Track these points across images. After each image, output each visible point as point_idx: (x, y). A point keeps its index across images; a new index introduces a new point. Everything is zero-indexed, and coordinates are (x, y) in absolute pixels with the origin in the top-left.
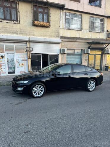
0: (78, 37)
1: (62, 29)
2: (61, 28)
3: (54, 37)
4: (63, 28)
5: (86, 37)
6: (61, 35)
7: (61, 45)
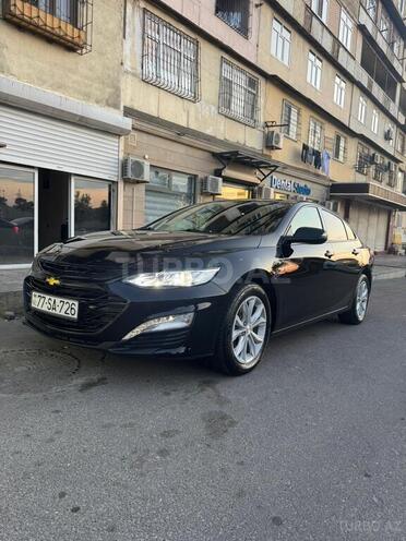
0: (184, 124)
1: (130, 76)
2: (126, 72)
3: (97, 102)
4: (134, 75)
5: (209, 132)
6: (126, 101)
7: (126, 145)
